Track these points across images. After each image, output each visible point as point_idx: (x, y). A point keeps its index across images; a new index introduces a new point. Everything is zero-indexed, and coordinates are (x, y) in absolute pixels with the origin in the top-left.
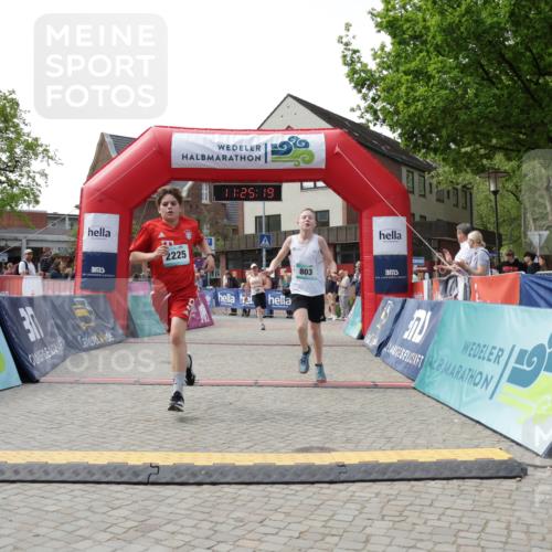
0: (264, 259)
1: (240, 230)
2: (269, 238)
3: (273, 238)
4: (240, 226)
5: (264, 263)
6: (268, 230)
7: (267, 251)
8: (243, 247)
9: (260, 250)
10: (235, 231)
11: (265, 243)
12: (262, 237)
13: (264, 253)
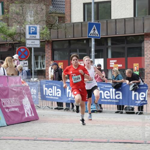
0: (93, 50)
1: (67, 18)
2: (98, 26)
3: (103, 27)
4: (67, 14)
5: (93, 54)
6: (97, 18)
7: (96, 41)
8: (70, 37)
9: (88, 40)
10: (62, 18)
11: (94, 32)
12: (91, 25)
13: (93, 43)
